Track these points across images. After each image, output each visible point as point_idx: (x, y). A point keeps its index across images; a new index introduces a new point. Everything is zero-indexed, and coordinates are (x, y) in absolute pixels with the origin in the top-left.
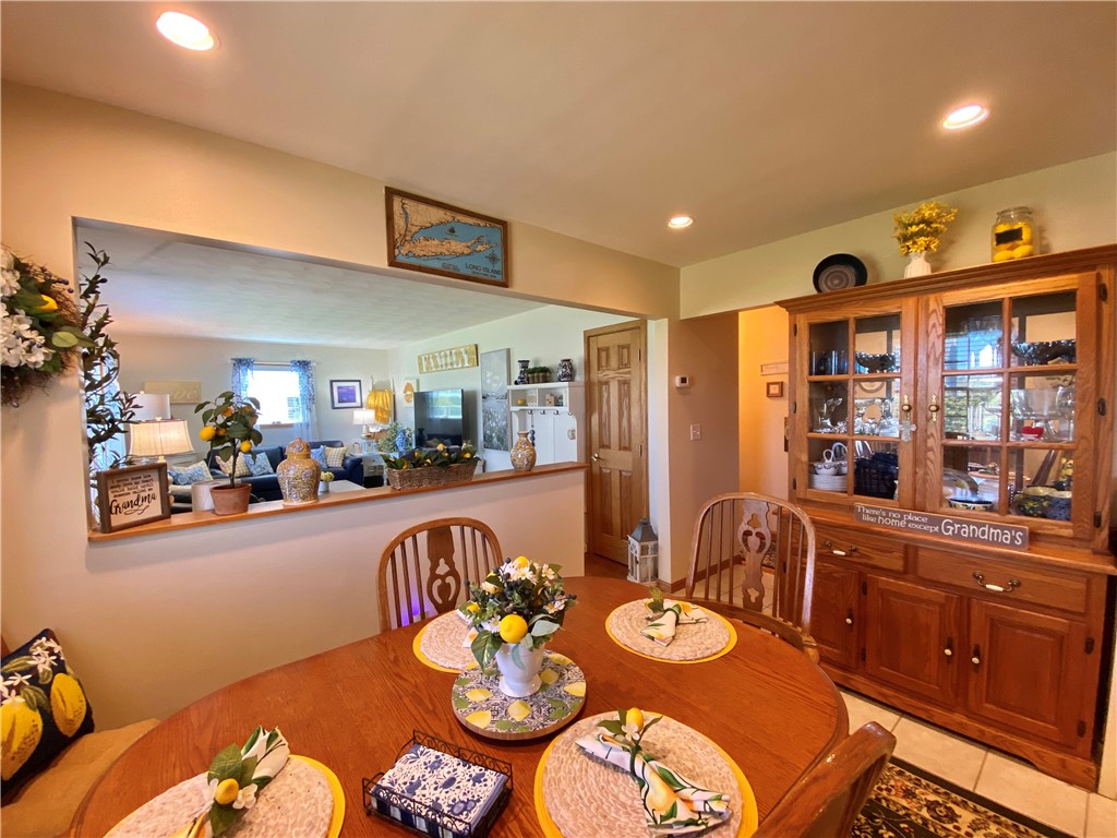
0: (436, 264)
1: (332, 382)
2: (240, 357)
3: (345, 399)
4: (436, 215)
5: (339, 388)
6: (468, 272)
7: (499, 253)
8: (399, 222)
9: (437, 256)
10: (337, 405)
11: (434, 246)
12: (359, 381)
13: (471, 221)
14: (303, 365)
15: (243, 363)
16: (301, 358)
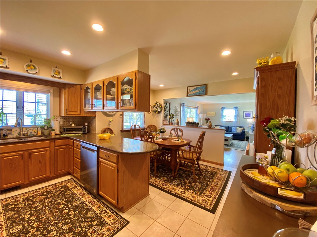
0: (193, 95)
1: (244, 111)
2: (223, 107)
3: (247, 116)
4: (194, 88)
5: (246, 113)
6: (199, 95)
7: (205, 90)
8: (188, 91)
9: (194, 94)
10: (245, 117)
11: (193, 92)
12: (252, 111)
13: (199, 86)
14: (236, 108)
15: (223, 108)
16: (236, 106)
